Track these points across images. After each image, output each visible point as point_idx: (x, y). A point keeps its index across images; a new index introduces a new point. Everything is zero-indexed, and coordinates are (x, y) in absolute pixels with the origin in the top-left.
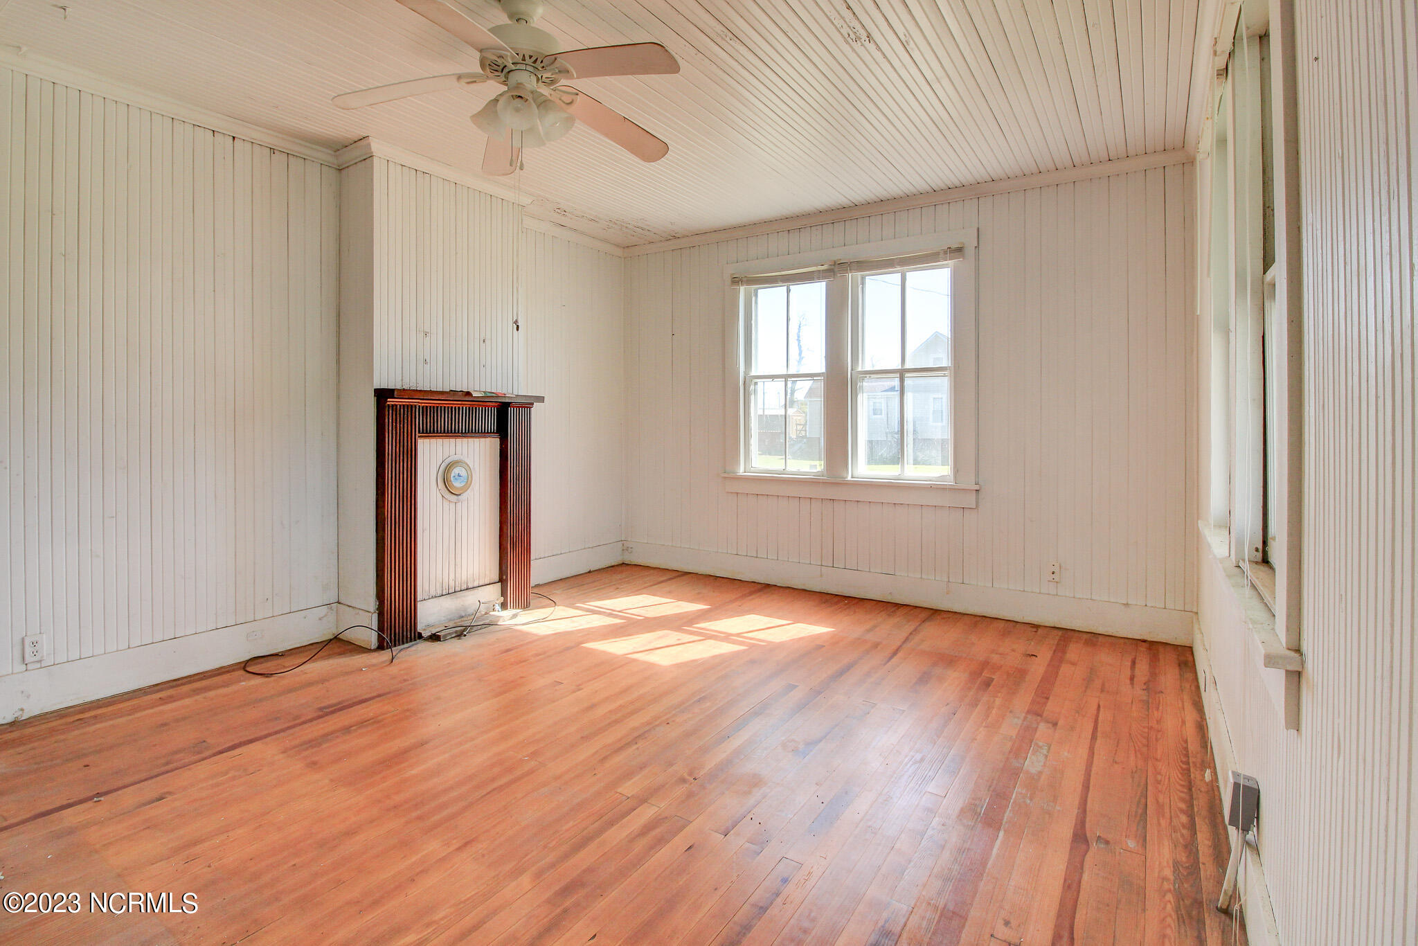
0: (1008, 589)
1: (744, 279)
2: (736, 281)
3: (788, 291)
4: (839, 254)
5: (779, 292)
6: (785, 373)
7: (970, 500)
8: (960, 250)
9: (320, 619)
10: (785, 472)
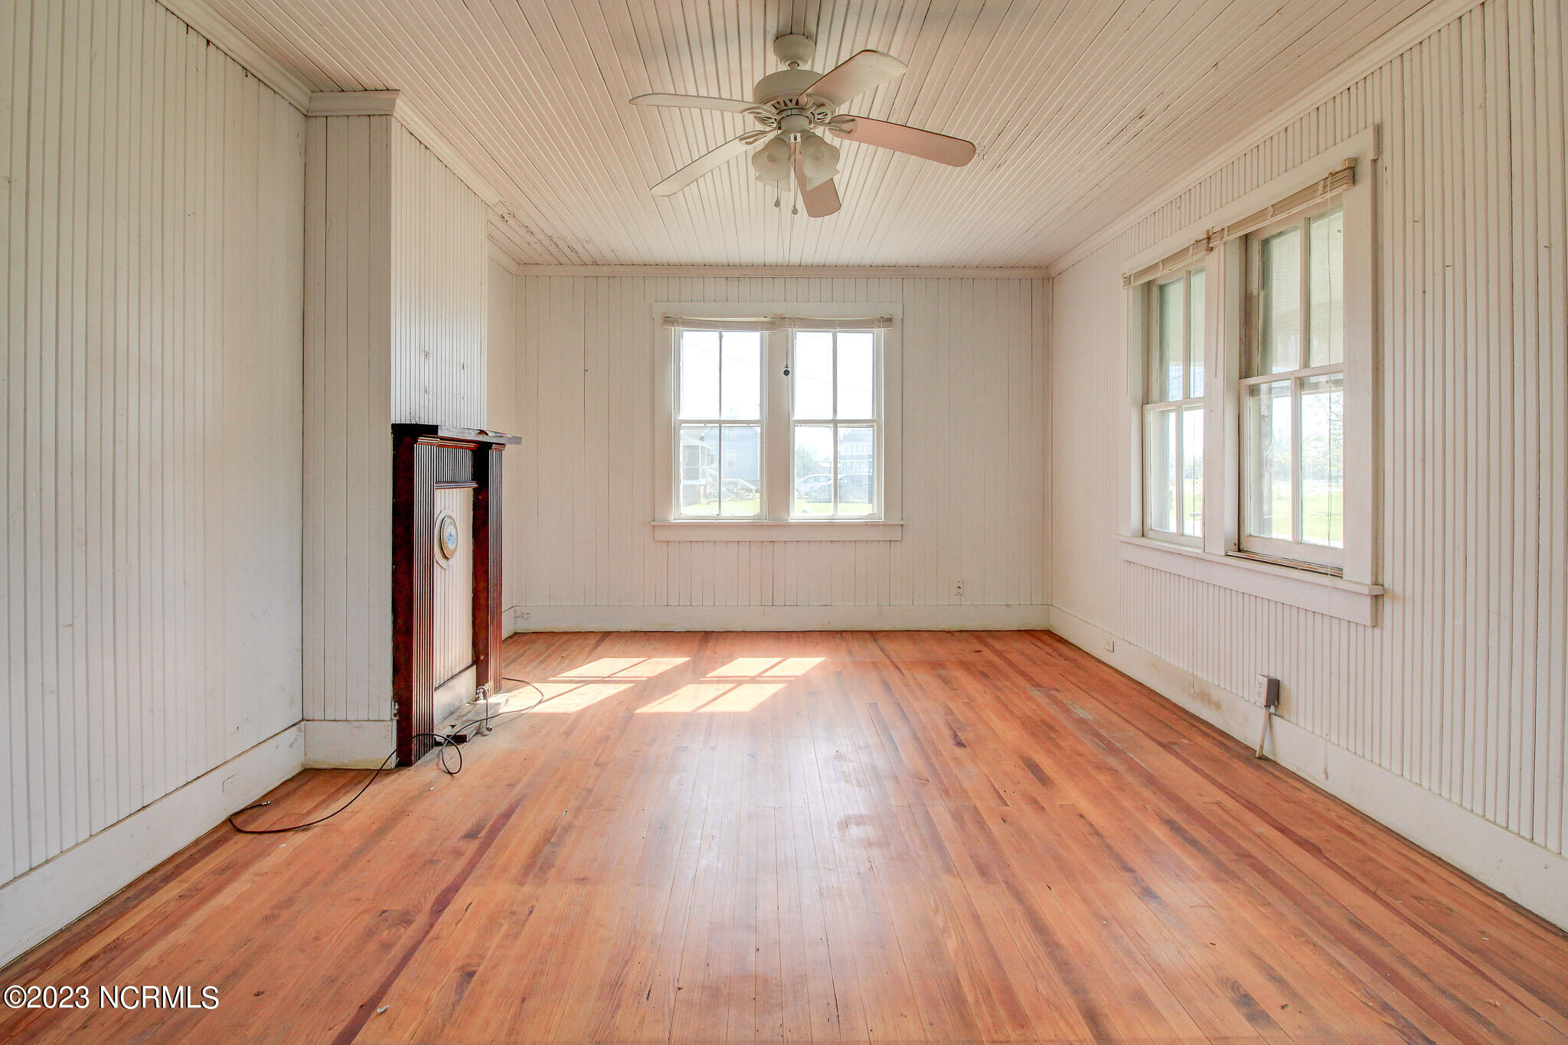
0: (925, 605)
1: (680, 320)
2: (668, 320)
3: (721, 337)
4: (780, 309)
5: (712, 336)
6: (718, 419)
7: (896, 534)
8: (890, 320)
9: (291, 746)
10: (719, 517)
